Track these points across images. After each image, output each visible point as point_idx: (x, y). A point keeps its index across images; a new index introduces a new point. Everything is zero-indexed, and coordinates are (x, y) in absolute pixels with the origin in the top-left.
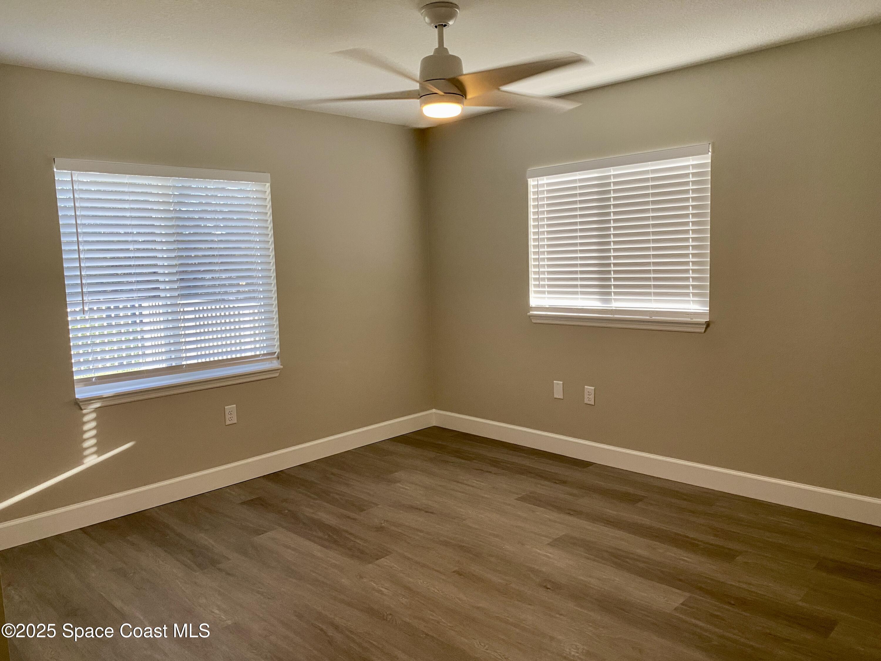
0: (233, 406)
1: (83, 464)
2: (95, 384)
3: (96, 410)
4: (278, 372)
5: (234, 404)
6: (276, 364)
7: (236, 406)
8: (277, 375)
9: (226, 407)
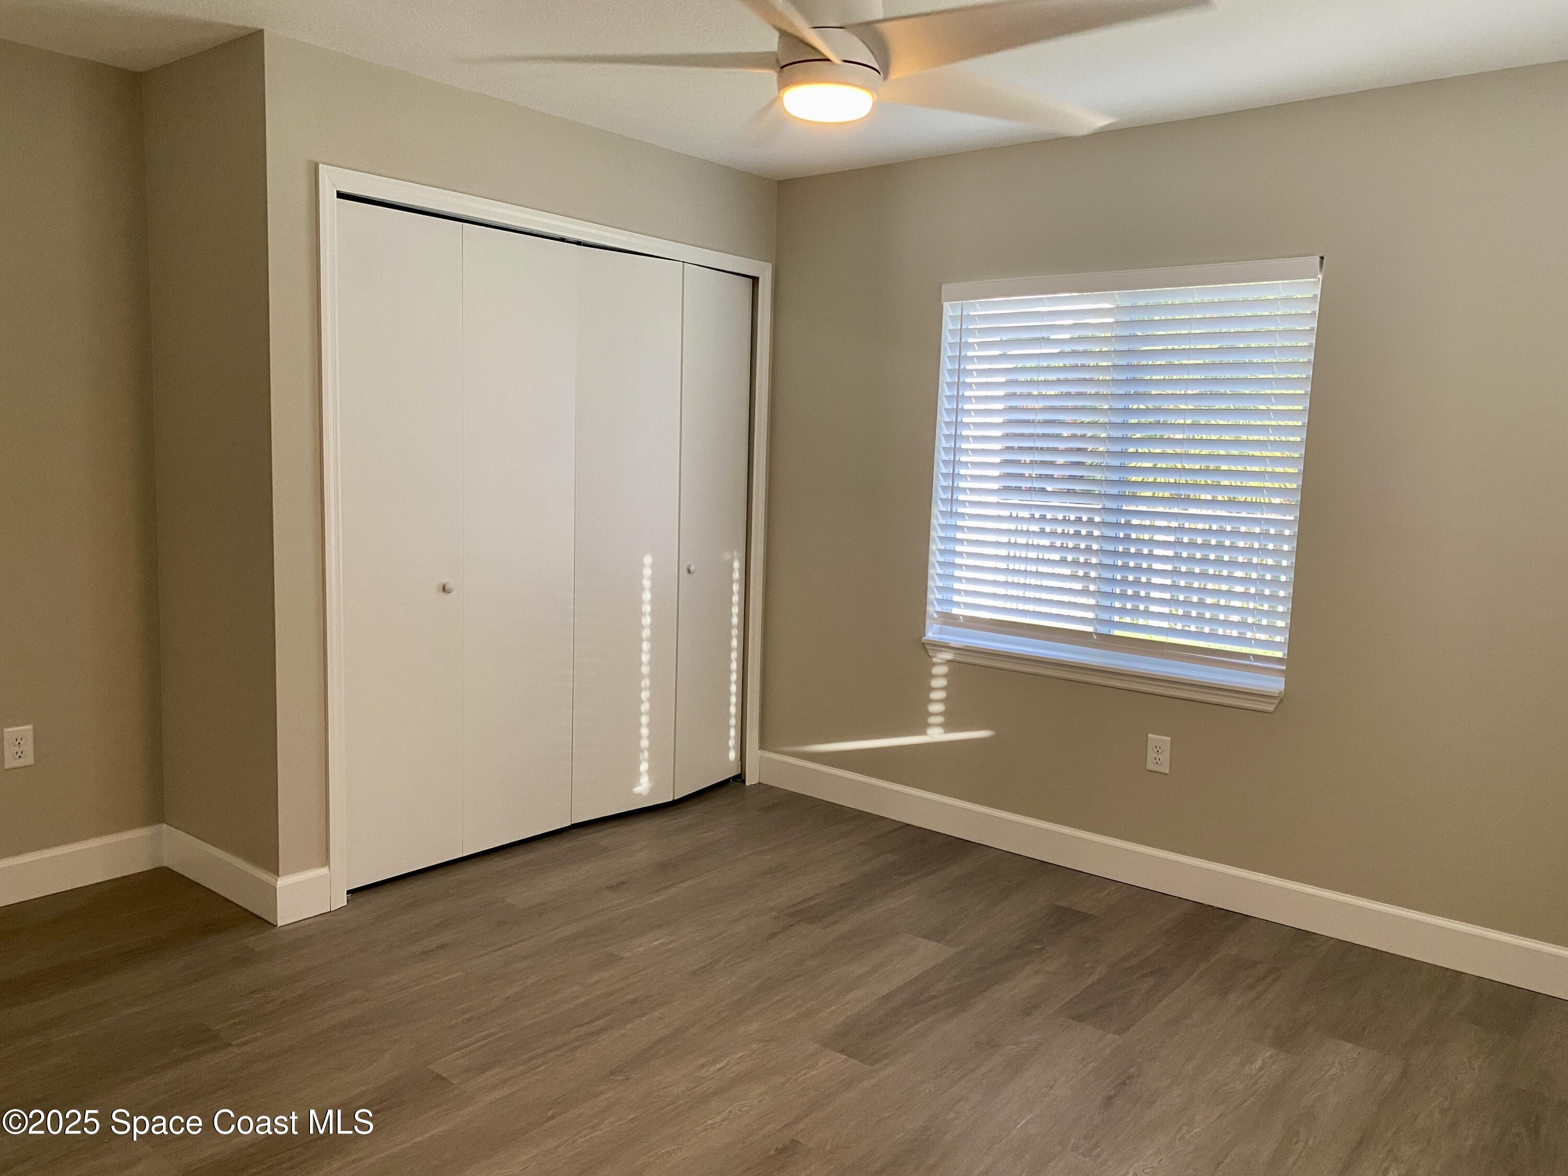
0: (1166, 738)
1: (925, 734)
2: (960, 625)
3: (949, 662)
4: (1272, 703)
5: (1169, 737)
6: (1277, 685)
7: (1171, 740)
8: (1271, 708)
9: (1150, 735)
